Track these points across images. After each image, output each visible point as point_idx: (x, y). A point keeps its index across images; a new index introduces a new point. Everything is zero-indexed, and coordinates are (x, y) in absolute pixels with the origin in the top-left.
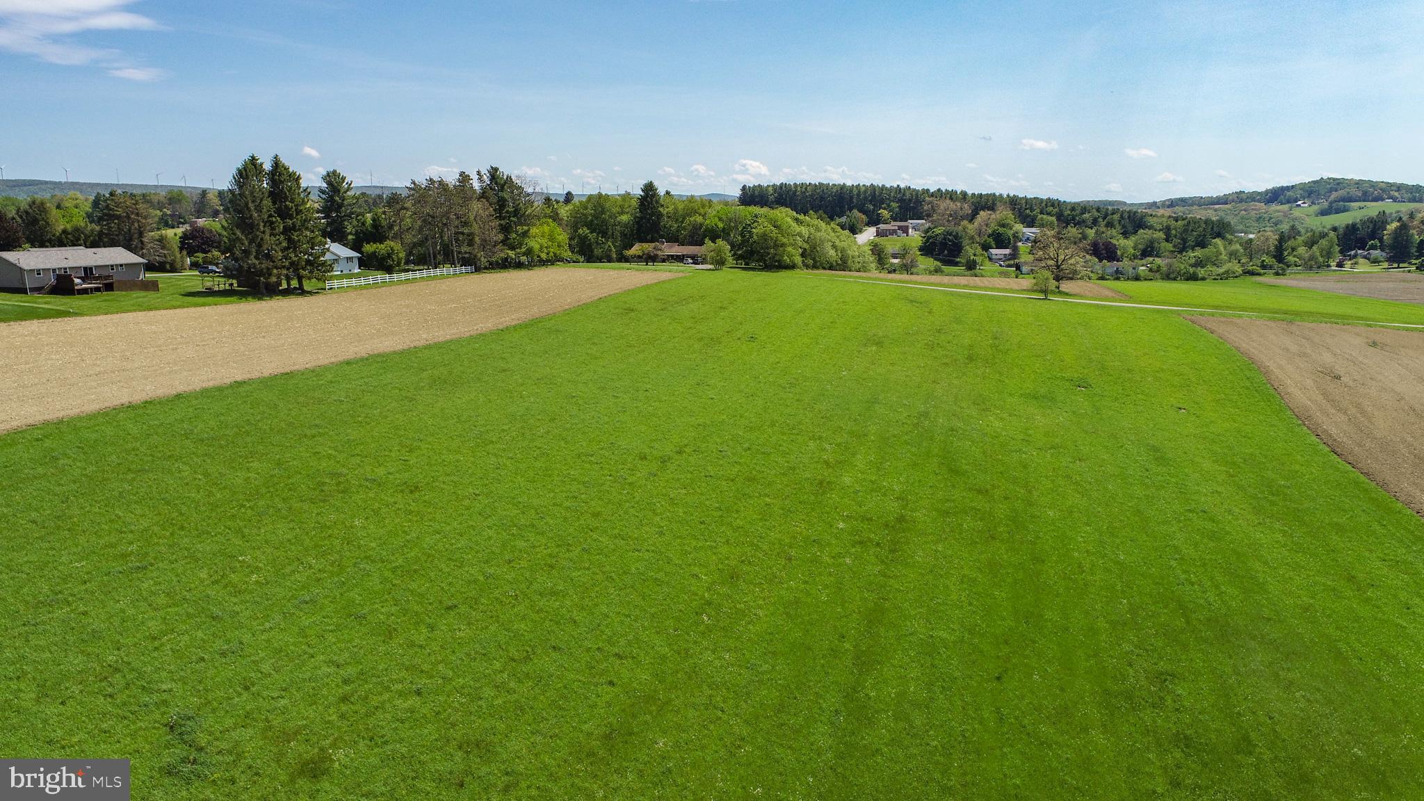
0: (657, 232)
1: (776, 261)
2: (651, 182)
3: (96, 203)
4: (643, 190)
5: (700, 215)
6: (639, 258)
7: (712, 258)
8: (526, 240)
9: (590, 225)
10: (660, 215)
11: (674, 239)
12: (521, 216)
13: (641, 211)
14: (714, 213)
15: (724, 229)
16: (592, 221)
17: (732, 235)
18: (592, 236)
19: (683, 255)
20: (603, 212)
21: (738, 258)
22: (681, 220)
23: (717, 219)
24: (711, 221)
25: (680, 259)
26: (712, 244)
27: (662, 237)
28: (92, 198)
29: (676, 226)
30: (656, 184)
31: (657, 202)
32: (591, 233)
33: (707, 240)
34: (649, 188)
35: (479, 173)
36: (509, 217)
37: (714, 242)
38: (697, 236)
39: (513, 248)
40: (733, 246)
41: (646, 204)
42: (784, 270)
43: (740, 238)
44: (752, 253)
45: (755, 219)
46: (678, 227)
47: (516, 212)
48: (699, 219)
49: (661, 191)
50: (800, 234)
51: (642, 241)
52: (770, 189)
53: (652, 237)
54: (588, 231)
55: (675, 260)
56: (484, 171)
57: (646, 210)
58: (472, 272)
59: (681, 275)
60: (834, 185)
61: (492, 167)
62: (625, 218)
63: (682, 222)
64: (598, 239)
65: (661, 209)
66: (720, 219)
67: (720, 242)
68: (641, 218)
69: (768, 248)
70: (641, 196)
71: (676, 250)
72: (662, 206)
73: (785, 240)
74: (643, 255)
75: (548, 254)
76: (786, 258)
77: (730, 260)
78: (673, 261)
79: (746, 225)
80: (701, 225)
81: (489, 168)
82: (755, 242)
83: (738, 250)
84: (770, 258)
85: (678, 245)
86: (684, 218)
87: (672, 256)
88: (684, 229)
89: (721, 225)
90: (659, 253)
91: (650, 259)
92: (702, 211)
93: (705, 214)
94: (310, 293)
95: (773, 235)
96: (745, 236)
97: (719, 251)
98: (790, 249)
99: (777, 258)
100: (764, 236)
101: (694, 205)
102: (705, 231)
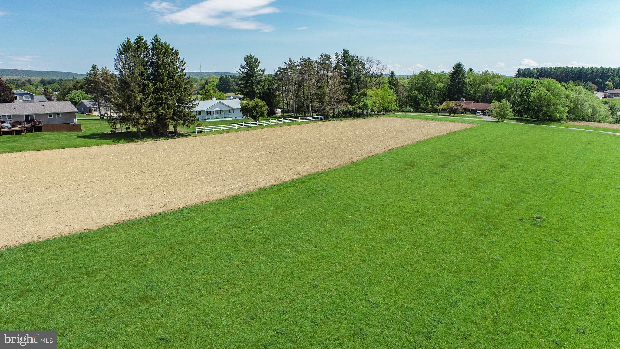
0: (462, 94)
1: (548, 116)
2: (460, 63)
3: (220, 80)
4: (454, 68)
5: (491, 83)
6: (444, 111)
7: (497, 113)
8: (364, 99)
9: (420, 90)
10: (464, 83)
11: (472, 98)
12: (361, 82)
13: (451, 81)
14: (501, 82)
15: (507, 92)
16: (421, 87)
17: (513, 96)
18: (420, 96)
19: (476, 110)
20: (428, 81)
21: (516, 112)
22: (477, 86)
23: (502, 86)
24: (498, 87)
25: (474, 112)
26: (498, 103)
27: (464, 97)
28: (219, 78)
29: (474, 90)
30: (463, 64)
31: (463, 75)
32: (420, 94)
33: (494, 100)
34: (458, 67)
35: (336, 54)
36: (352, 83)
37: (499, 102)
38: (487, 97)
39: (352, 104)
40: (512, 103)
41: (455, 76)
42: (553, 123)
43: (519, 99)
44: (528, 109)
45: (532, 85)
46: (475, 90)
47: (358, 80)
48: (490, 86)
49: (466, 70)
50: (568, 97)
51: (451, 99)
52: (535, 71)
53: (457, 97)
54: (418, 93)
55: (471, 112)
56: (339, 53)
57: (455, 80)
58: (322, 120)
59: (471, 125)
60: (576, 68)
61: (344, 50)
62: (441, 85)
63: (478, 88)
64: (423, 98)
65: (465, 80)
66: (505, 86)
67: (504, 102)
68: (451, 85)
69: (541, 106)
70: (452, 71)
71: (472, 106)
72: (466, 77)
73: (556, 101)
74: (447, 109)
75: (379, 108)
76: (556, 114)
77: (511, 115)
78: (469, 113)
79: (525, 89)
80: (491, 90)
81: (342, 51)
82: (531, 102)
83: (516, 107)
84: (543, 114)
85: (473, 103)
86: (480, 85)
87: (469, 110)
88: (479, 92)
89: (505, 90)
90: (459, 108)
91: (452, 111)
92: (492, 81)
93: (494, 82)
94: (183, 135)
95: (547, 97)
96: (523, 97)
97: (502, 109)
98: (559, 107)
99: (549, 114)
100: (540, 98)
101: (487, 78)
102: (494, 93)
